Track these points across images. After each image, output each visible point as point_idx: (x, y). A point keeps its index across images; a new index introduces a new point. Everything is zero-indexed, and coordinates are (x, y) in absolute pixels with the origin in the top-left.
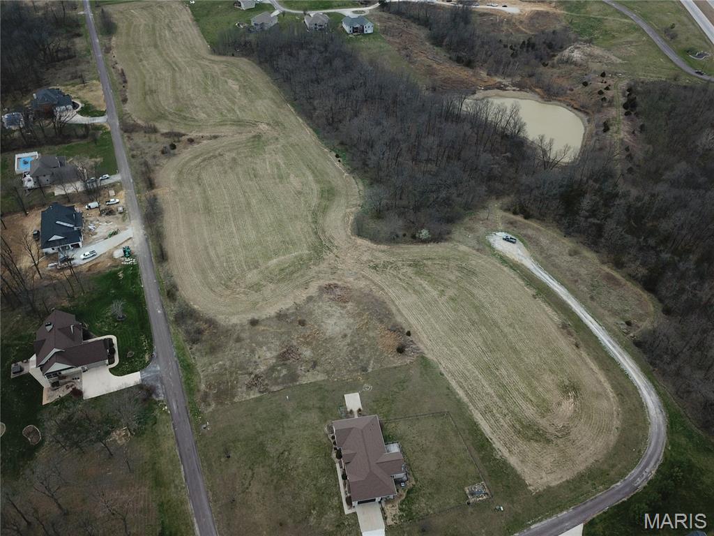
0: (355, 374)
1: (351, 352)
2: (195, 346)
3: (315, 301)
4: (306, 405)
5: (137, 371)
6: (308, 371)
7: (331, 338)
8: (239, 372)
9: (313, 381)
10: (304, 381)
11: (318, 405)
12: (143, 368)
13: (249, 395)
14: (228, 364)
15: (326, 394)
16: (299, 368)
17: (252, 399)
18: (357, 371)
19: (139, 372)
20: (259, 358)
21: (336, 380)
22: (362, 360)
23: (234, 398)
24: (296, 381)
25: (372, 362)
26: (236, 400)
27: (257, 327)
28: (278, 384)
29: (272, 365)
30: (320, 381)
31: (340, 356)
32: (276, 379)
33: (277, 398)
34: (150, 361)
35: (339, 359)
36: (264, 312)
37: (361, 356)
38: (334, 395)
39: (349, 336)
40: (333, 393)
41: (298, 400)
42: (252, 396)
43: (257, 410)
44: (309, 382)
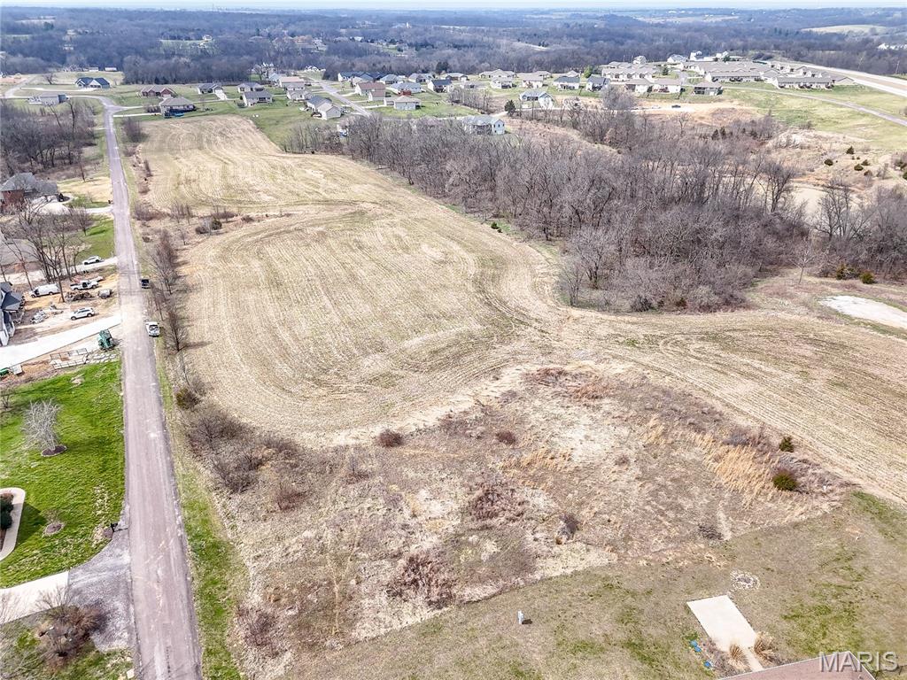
0: (691, 547)
1: (654, 494)
2: (238, 498)
3: (522, 399)
4: (582, 635)
5: (60, 570)
6: (559, 543)
7: (588, 468)
8: (363, 555)
9: (580, 569)
10: (551, 569)
11: (620, 636)
12: (79, 562)
13: (398, 614)
14: (329, 536)
15: (629, 600)
16: (530, 537)
17: (410, 627)
18: (692, 538)
19: (67, 573)
20: (413, 516)
21: (643, 563)
23: (352, 626)
24: (532, 570)
25: (721, 515)
26: (362, 631)
27: (398, 450)
28: (482, 581)
29: (451, 530)
30: (602, 568)
31: (627, 506)
32: (472, 567)
33: (487, 619)
34: (105, 543)
35: (629, 512)
36: (411, 421)
37: (687, 504)
38: (657, 604)
39: (633, 460)
40: (652, 599)
41: (554, 624)
42: (410, 620)
43: (430, 661)
44: (569, 571)
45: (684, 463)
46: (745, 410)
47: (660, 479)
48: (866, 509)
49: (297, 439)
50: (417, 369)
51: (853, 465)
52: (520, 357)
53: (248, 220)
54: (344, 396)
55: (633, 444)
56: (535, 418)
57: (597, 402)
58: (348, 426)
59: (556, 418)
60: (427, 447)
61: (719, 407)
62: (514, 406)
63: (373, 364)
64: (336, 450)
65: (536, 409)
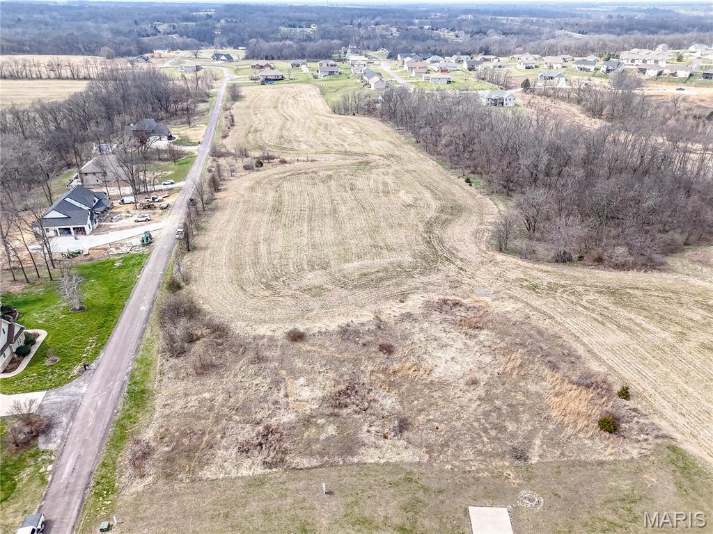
0: (497, 462)
1: (487, 414)
2: (173, 361)
3: (415, 320)
4: (367, 514)
5: (42, 390)
6: (385, 437)
7: (442, 383)
8: (238, 418)
9: (393, 461)
10: (370, 457)
11: (397, 521)
12: (56, 386)
13: (238, 466)
14: (220, 398)
15: (420, 494)
16: (365, 428)
17: (242, 478)
18: (502, 456)
19: (44, 393)
20: (287, 396)
21: (448, 467)
22: (513, 436)
23: (202, 468)
24: (354, 454)
25: (538, 442)
26: (208, 473)
27: (299, 345)
28: (312, 455)
29: (308, 412)
30: (411, 464)
31: (459, 419)
32: (309, 443)
33: (301, 484)
34: (77, 376)
35: (458, 424)
36: (318, 324)
37: (511, 427)
38: (443, 502)
39: (482, 383)
40: (441, 497)
41: (350, 499)
42: (244, 472)
43: (245, 505)
44: (382, 461)
45: (527, 394)
46: (605, 358)
47: (498, 403)
48: (672, 462)
49: (233, 325)
50: (344, 285)
51: (681, 421)
52: (430, 287)
53: (283, 162)
54: (281, 299)
55: (490, 370)
56: (418, 337)
57: (476, 332)
58: (272, 321)
59: (435, 340)
60: (321, 346)
61: (581, 351)
62: (407, 325)
63: (313, 278)
64: (255, 338)
65: (422, 330)
